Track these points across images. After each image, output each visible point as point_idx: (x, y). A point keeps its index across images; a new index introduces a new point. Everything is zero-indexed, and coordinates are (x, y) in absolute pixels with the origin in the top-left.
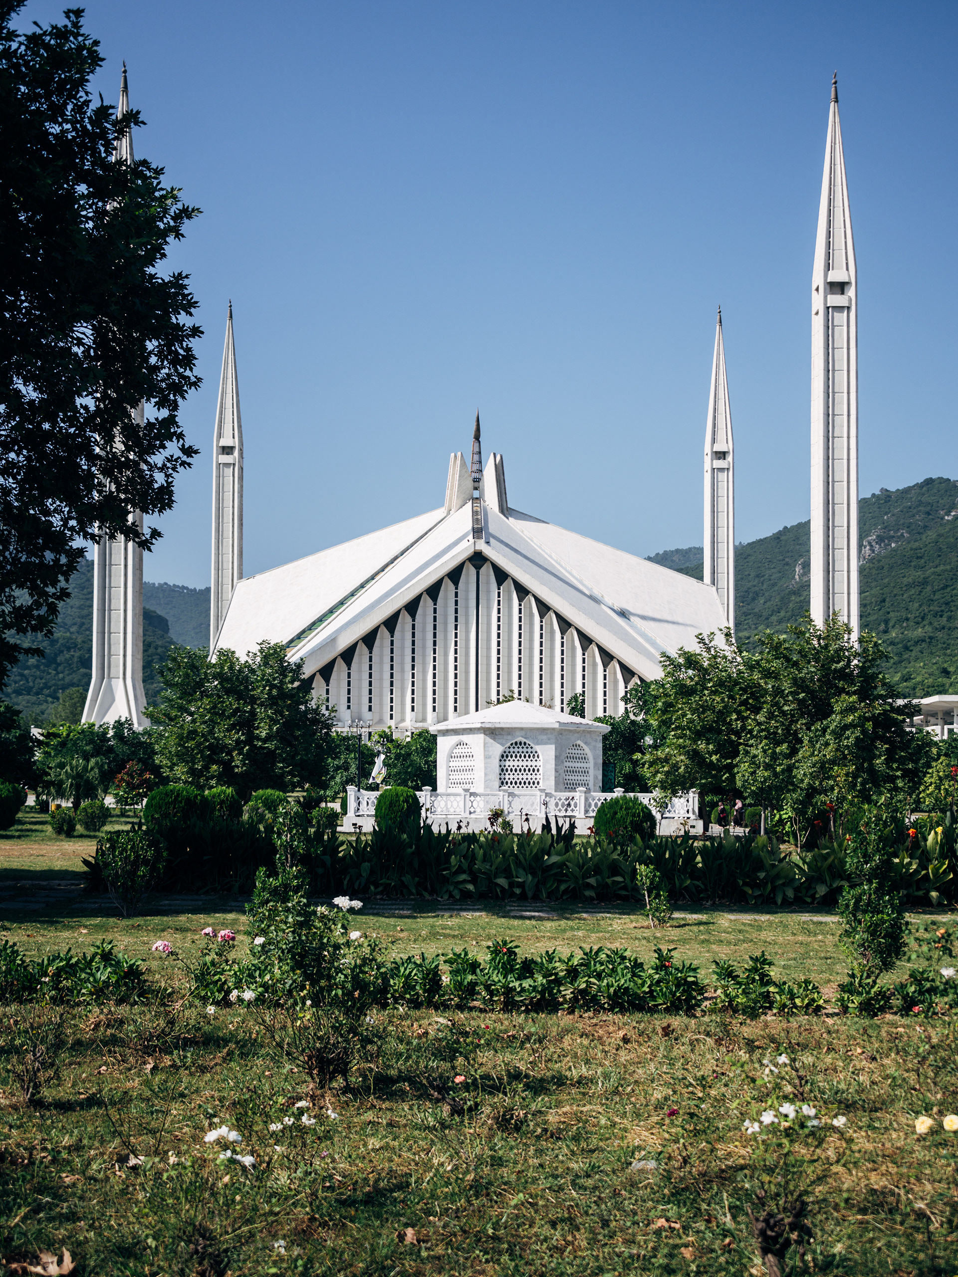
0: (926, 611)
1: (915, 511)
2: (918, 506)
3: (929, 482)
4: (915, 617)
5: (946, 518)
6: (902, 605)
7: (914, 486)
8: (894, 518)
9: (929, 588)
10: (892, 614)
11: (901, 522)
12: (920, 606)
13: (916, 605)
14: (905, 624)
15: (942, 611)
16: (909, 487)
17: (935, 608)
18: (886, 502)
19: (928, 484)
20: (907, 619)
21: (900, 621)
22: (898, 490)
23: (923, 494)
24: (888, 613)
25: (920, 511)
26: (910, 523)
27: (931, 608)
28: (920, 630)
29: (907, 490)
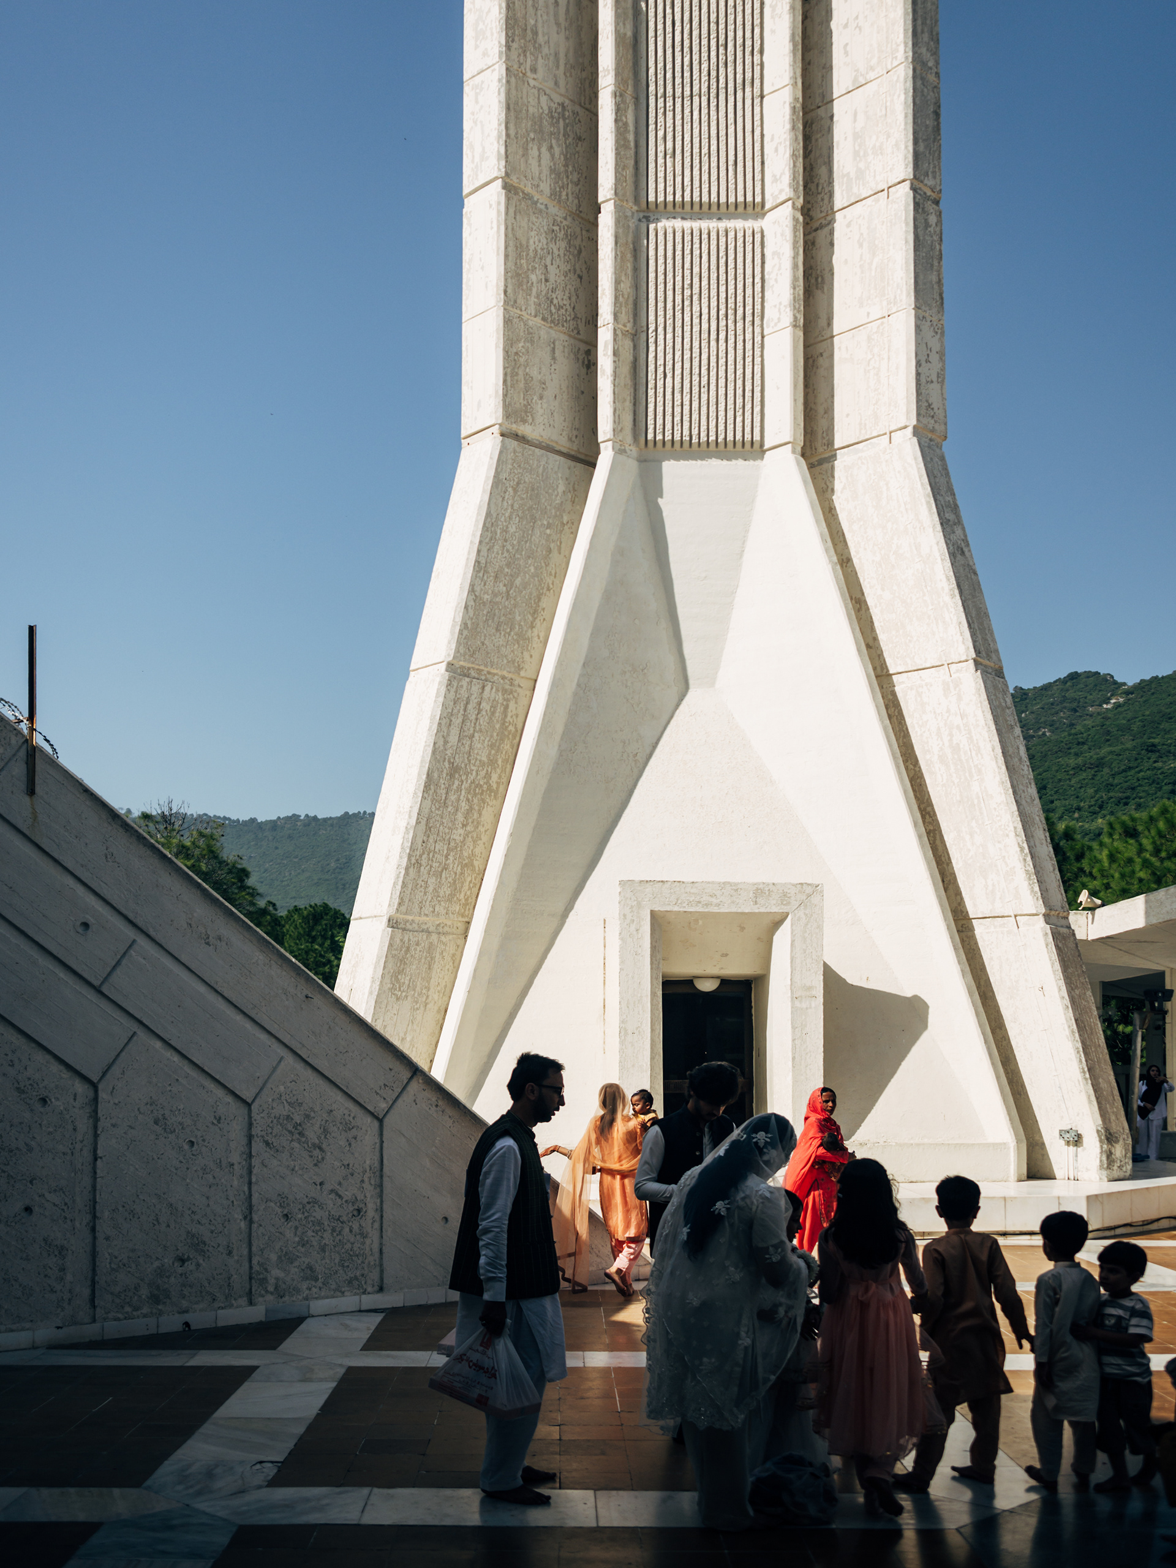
0: (1105, 797)
1: (1058, 708)
2: (1062, 702)
3: (1074, 677)
4: (1090, 807)
5: (1105, 706)
6: (1070, 792)
7: (1055, 682)
8: (1033, 716)
9: (1106, 770)
10: (1057, 803)
11: (1042, 720)
12: (1096, 792)
13: (1091, 791)
14: (1076, 815)
15: (1127, 798)
16: (1050, 683)
17: (1116, 794)
18: (1021, 700)
19: (1072, 679)
20: (1079, 809)
21: (1070, 811)
22: (1035, 688)
23: (1067, 690)
24: (1052, 802)
25: (1065, 708)
26: (1053, 721)
27: (1111, 794)
28: (1100, 821)
29: (1047, 687)
